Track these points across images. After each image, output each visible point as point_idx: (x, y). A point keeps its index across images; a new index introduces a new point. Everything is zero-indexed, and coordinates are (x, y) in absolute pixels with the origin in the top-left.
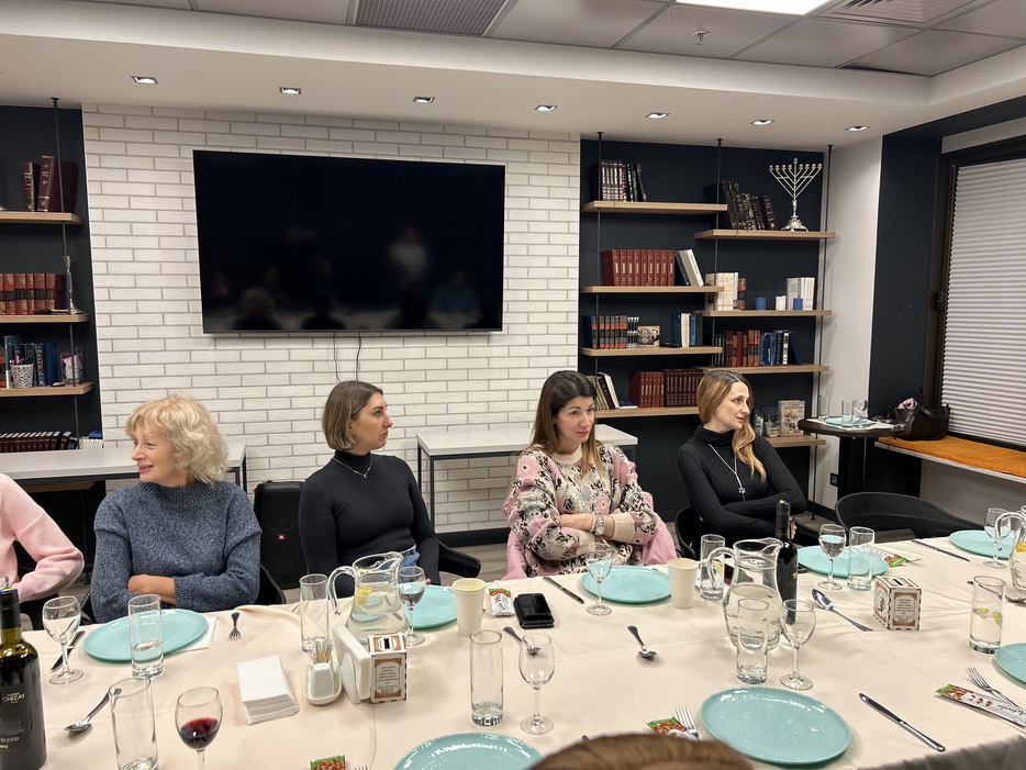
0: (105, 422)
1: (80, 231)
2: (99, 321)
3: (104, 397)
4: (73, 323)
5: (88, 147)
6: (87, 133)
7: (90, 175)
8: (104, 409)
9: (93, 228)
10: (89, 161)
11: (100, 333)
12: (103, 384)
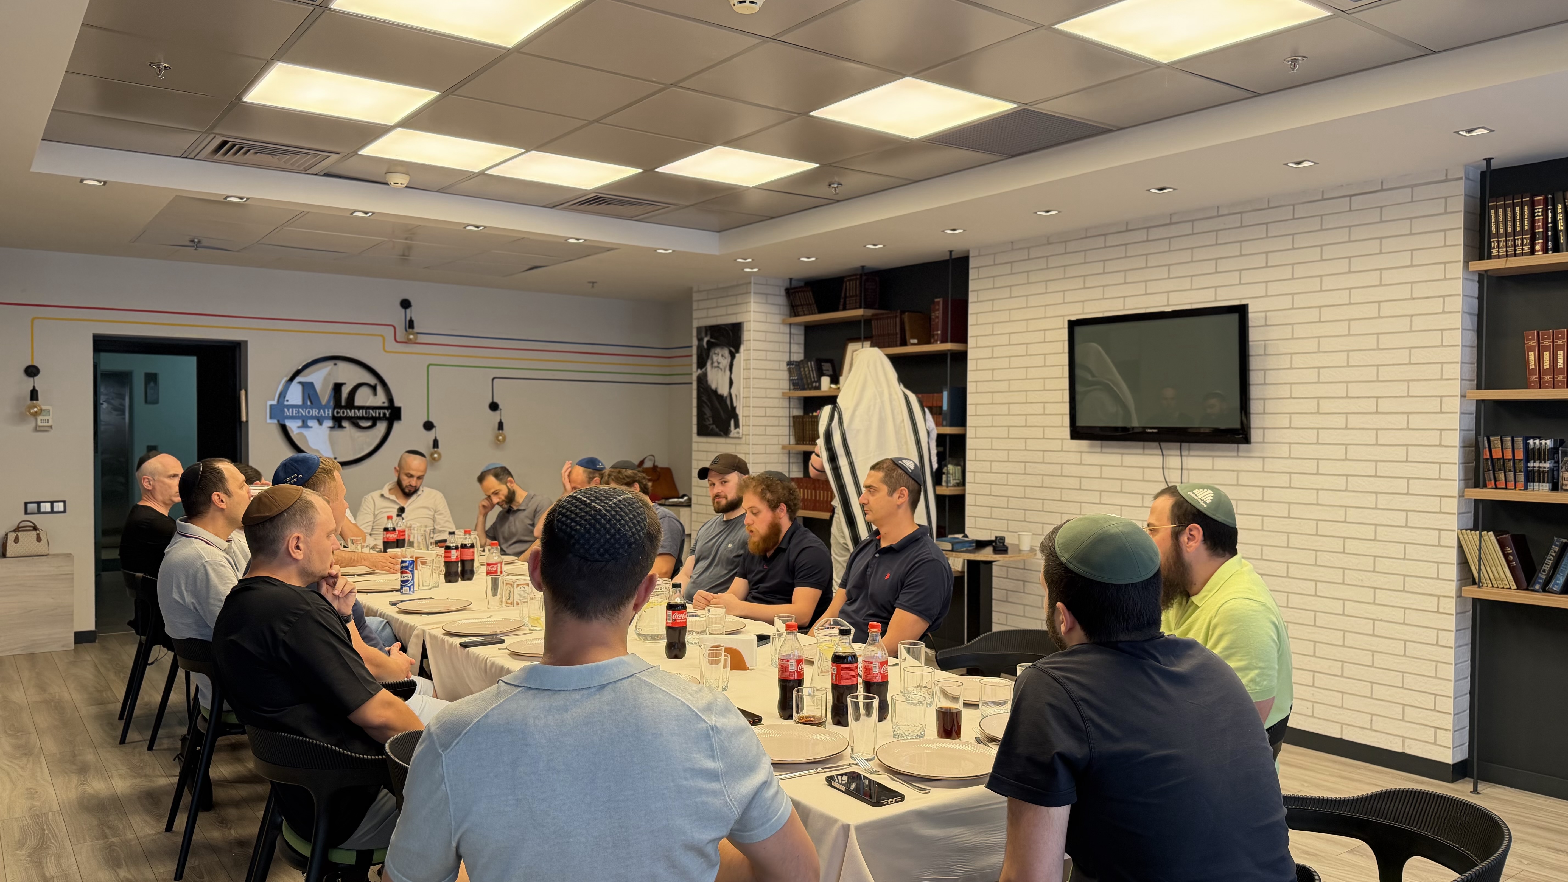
0: (969, 522)
1: (961, 358)
2: (970, 433)
3: (969, 500)
4: (951, 436)
5: (972, 286)
6: (972, 274)
7: (972, 308)
8: (969, 511)
9: (970, 355)
10: (972, 298)
11: (970, 443)
12: (969, 488)
